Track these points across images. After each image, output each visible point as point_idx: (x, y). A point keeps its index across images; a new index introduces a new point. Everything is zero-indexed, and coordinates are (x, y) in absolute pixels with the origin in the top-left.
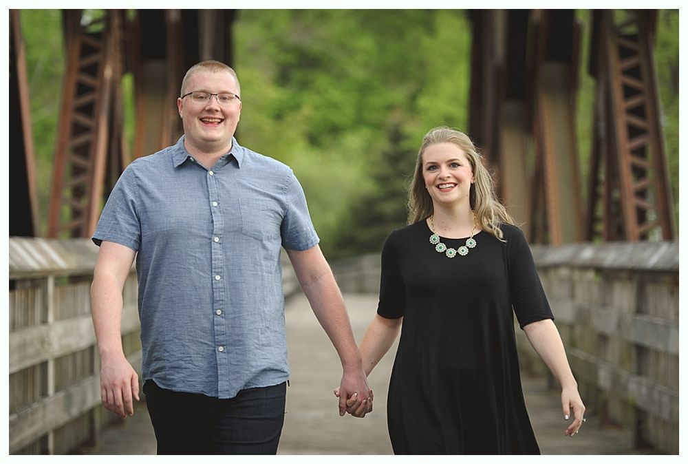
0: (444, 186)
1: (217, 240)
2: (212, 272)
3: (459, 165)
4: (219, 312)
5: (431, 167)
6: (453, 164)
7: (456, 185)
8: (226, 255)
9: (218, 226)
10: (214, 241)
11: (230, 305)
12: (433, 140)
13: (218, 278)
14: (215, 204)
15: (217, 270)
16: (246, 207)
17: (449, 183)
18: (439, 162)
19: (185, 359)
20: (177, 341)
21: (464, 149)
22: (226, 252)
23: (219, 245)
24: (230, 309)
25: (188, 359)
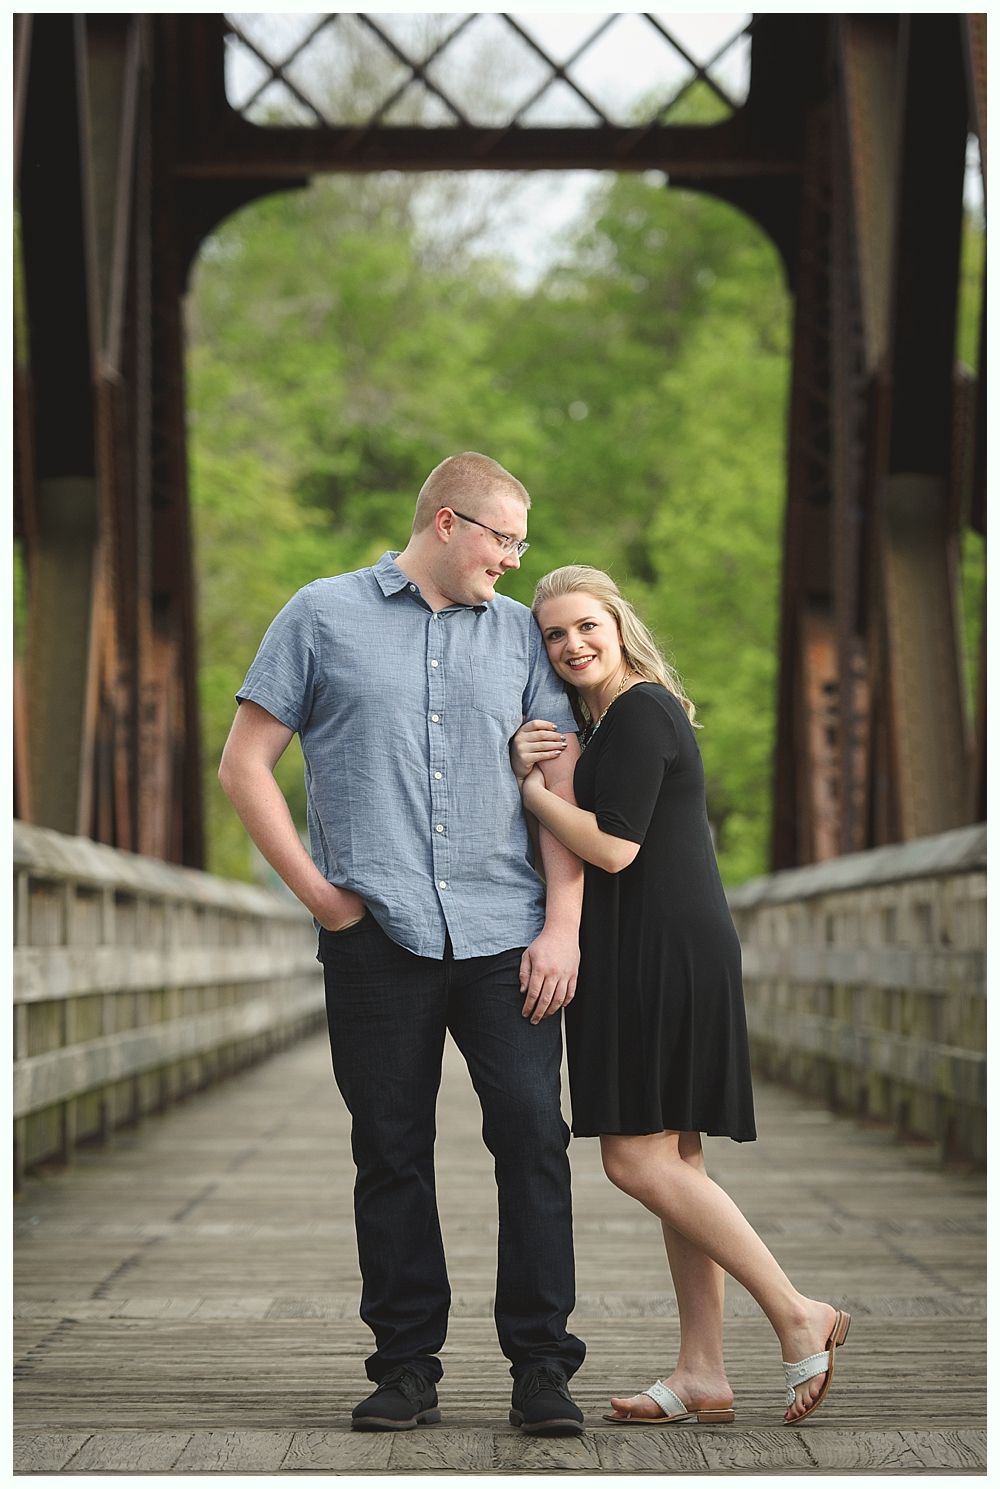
0: (577, 662)
1: (435, 718)
2: (428, 766)
3: (595, 625)
4: (440, 828)
5: (552, 634)
6: (585, 626)
7: (594, 657)
8: (450, 742)
9: (437, 698)
10: (431, 721)
11: (456, 819)
12: (550, 592)
13: (438, 775)
14: (435, 663)
15: (437, 765)
16: (481, 669)
17: (583, 657)
18: (564, 627)
19: (388, 894)
20: (376, 866)
21: (600, 598)
22: (450, 737)
23: (439, 727)
24: (456, 824)
25: (393, 893)
